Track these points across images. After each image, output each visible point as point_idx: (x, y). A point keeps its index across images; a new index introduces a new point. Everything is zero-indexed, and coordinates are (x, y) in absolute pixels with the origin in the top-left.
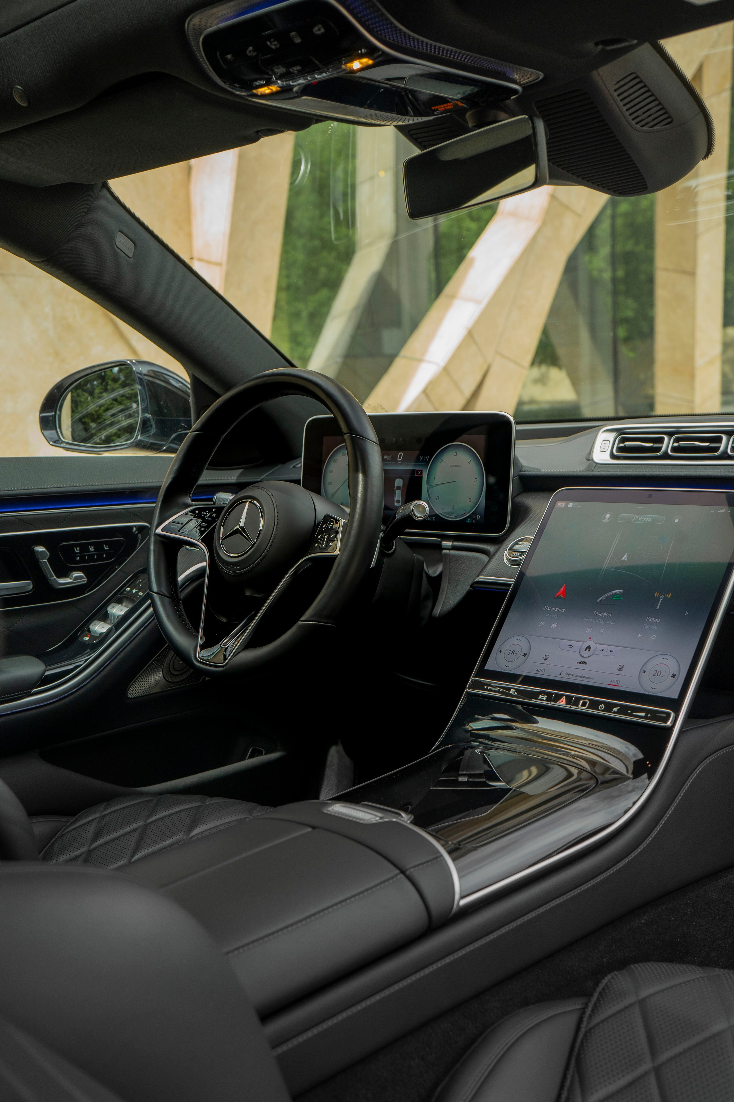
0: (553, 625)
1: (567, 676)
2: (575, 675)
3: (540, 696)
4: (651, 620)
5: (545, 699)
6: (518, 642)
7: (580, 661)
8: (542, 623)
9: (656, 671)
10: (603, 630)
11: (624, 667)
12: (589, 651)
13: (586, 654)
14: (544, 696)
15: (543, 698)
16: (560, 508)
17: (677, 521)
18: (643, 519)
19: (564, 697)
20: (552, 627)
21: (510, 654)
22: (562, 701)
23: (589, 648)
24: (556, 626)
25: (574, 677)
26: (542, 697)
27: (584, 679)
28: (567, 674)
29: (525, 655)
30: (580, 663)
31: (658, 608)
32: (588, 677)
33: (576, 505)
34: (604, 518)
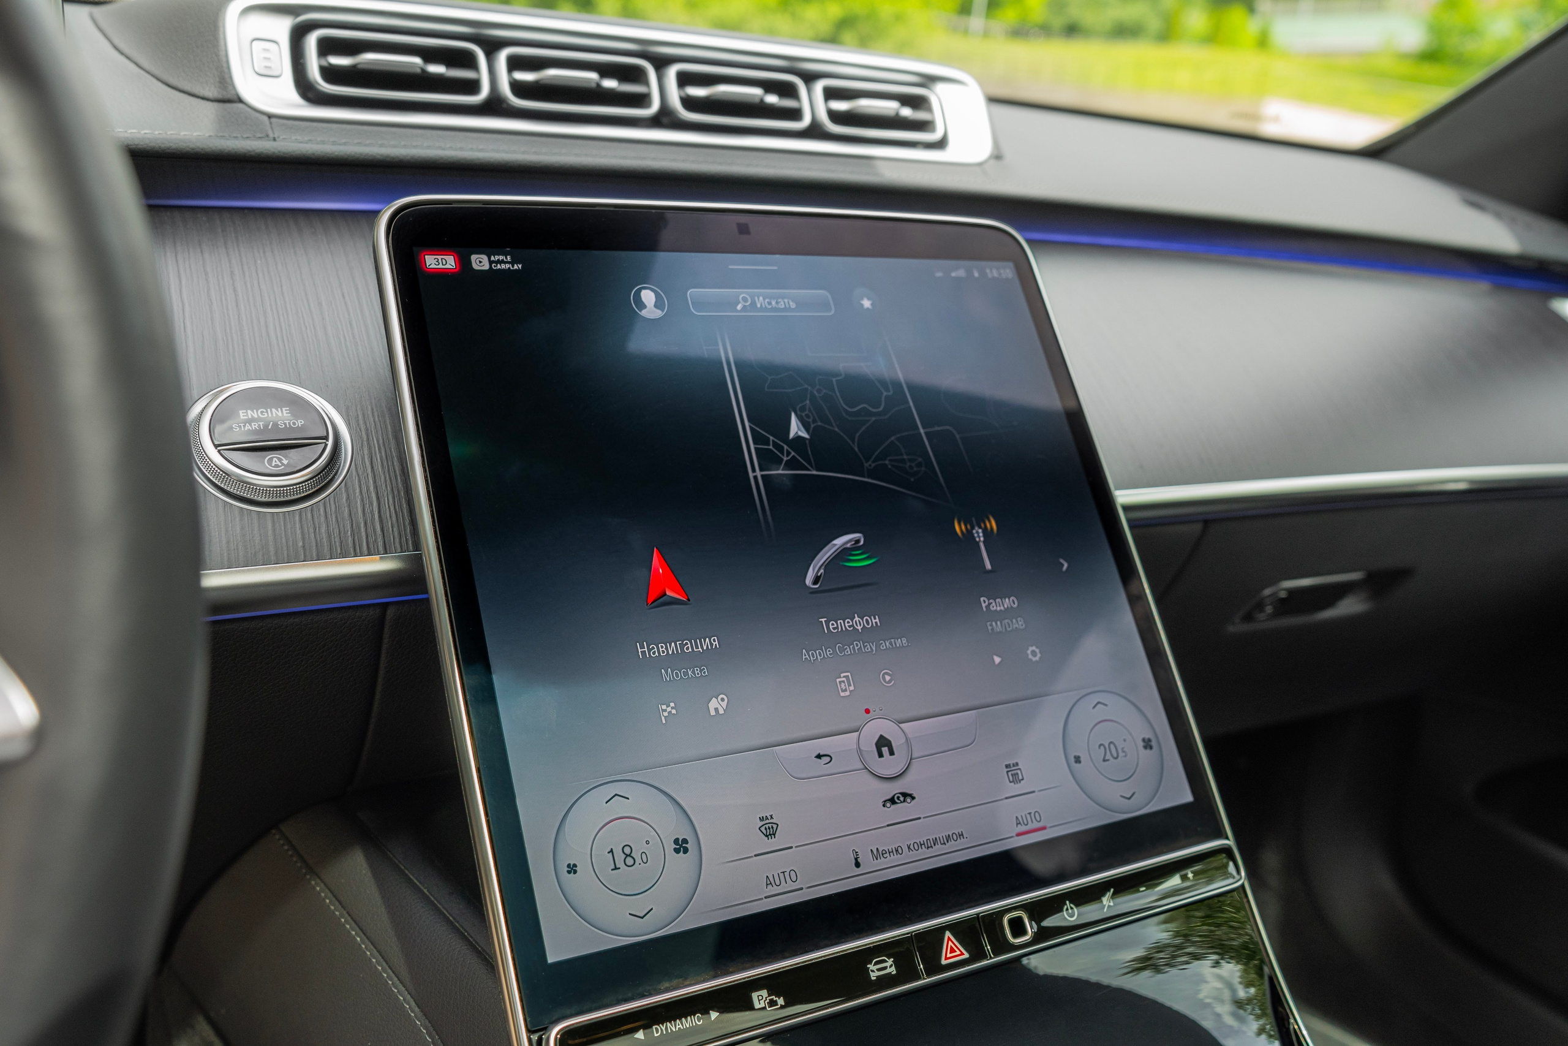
0: (713, 704)
1: (882, 863)
2: (905, 849)
3: (871, 967)
4: (998, 605)
5: (893, 970)
6: (619, 807)
7: (889, 797)
8: (668, 709)
9: (1102, 747)
10: (886, 673)
11: (1020, 766)
12: (892, 753)
13: (889, 765)
14: (884, 961)
15: (885, 968)
16: (441, 275)
17: (867, 303)
18: (770, 303)
19: (948, 934)
20: (713, 713)
21: (620, 863)
22: (952, 951)
23: (883, 743)
24: (724, 704)
25: (907, 856)
26: (879, 970)
27: (938, 849)
28: (878, 854)
29: (681, 846)
30: (892, 801)
31: (988, 566)
32: (948, 838)
33: (502, 262)
34: (641, 305)
